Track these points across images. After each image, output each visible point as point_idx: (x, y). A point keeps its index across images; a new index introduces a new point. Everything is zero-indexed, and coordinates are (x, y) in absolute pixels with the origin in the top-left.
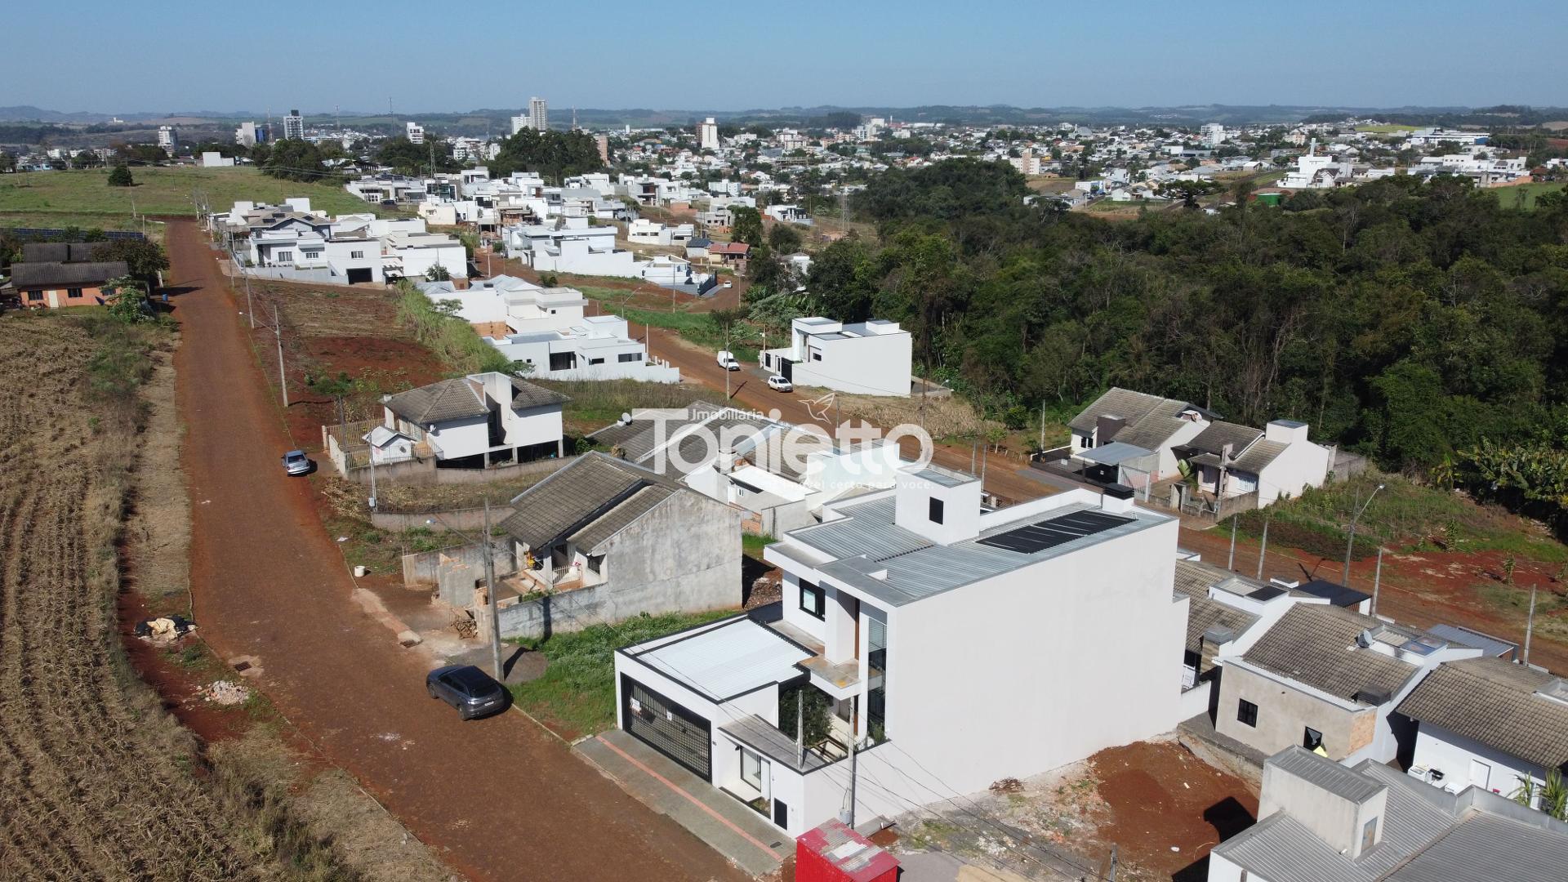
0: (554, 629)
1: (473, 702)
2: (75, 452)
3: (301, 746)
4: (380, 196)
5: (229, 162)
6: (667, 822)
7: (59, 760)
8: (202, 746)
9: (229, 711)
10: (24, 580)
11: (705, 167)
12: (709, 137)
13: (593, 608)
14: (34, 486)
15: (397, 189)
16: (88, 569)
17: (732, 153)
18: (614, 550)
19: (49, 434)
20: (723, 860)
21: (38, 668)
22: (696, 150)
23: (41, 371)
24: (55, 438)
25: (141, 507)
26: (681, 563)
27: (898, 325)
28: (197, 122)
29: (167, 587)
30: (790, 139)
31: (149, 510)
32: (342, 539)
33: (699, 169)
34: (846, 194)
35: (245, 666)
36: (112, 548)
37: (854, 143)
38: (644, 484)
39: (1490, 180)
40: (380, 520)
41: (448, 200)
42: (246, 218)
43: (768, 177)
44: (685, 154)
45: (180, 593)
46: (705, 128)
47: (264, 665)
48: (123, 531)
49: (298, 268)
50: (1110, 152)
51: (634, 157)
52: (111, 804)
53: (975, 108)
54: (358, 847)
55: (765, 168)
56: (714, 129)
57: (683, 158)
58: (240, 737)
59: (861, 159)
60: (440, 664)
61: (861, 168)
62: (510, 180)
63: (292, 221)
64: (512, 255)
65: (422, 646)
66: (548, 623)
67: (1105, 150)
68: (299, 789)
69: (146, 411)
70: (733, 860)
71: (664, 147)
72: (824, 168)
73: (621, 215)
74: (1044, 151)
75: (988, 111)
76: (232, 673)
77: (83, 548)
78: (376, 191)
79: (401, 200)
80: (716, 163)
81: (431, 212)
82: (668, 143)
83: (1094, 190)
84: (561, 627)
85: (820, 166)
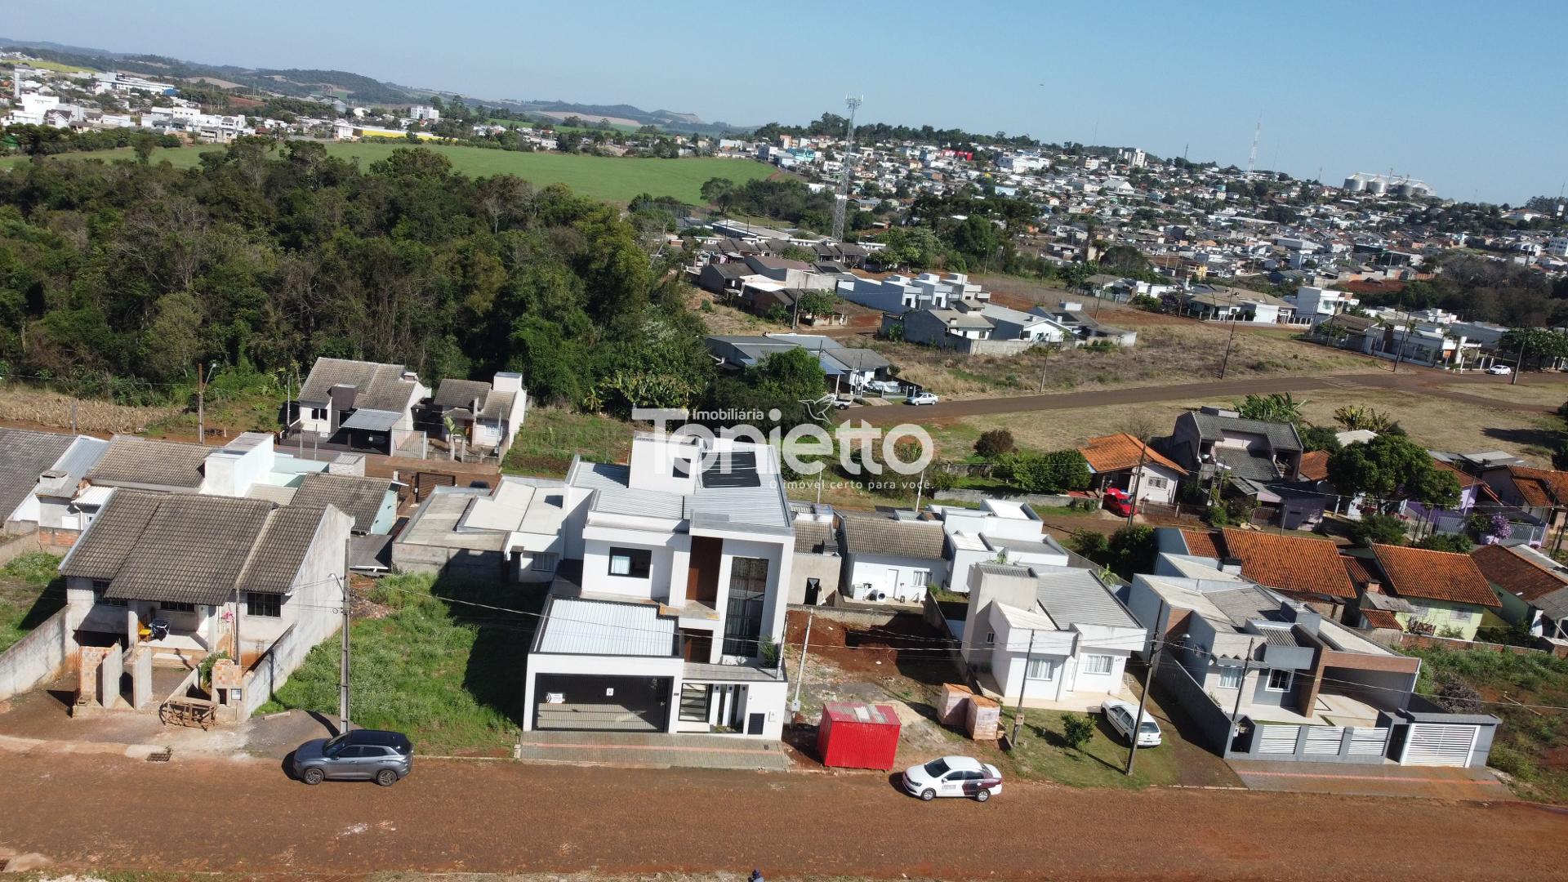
0: (274, 688)
38: (273, 508)
39: (225, 136)
66: (272, 683)
70: (761, 768)
84: (277, 684)
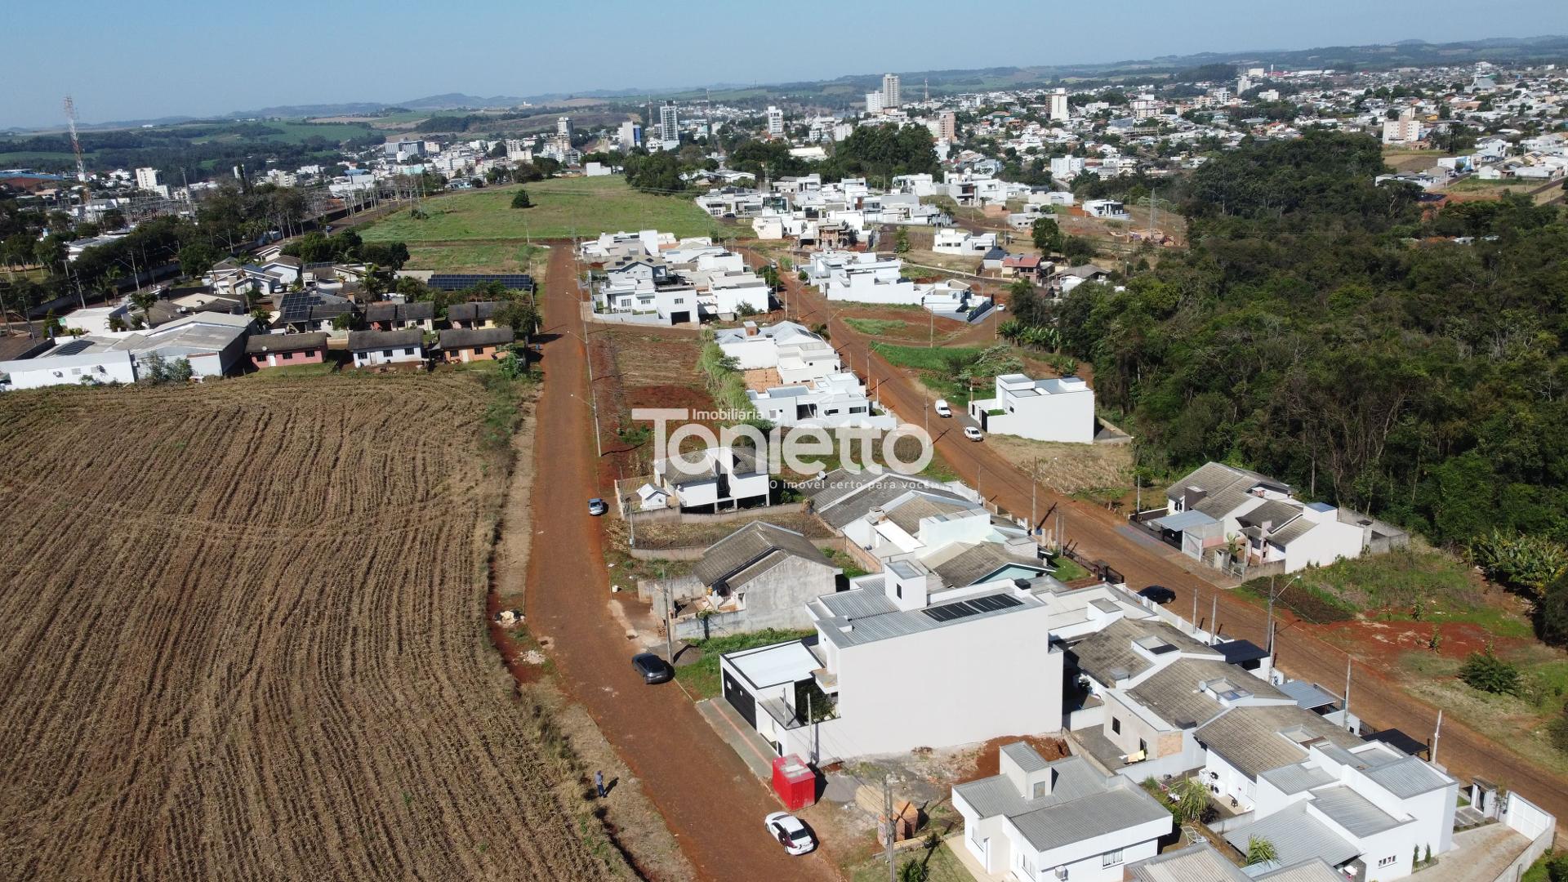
0: (711, 635)
1: (651, 675)
2: (472, 491)
3: (564, 689)
4: (723, 209)
5: (607, 171)
6: (729, 748)
7: (454, 686)
8: (518, 685)
9: (534, 667)
10: (442, 583)
11: (1051, 141)
12: (1059, 108)
13: (737, 623)
14: (449, 518)
15: (737, 203)
16: (474, 577)
17: (1081, 123)
18: (750, 590)
19: (458, 477)
20: (748, 768)
21: (447, 636)
22: (1044, 123)
23: (456, 424)
24: (461, 480)
25: (505, 534)
26: (794, 599)
27: (1084, 383)
28: (592, 103)
29: (513, 591)
30: (1145, 105)
31: (509, 536)
32: (611, 565)
33: (1045, 143)
34: (1195, 166)
35: (545, 643)
36: (486, 564)
37: (1213, 108)
38: (774, 549)
40: (636, 553)
41: (781, 211)
42: (608, 250)
43: (1115, 150)
44: (1033, 126)
45: (519, 595)
46: (1055, 99)
47: (555, 643)
48: (493, 552)
49: (635, 313)
50: (1511, 108)
51: (981, 131)
52: (475, 709)
53: (1376, 47)
54: (580, 742)
55: (1113, 140)
56: (1064, 100)
57: (1030, 131)
58: (537, 682)
59: (1217, 127)
60: (643, 651)
61: (1214, 139)
62: (840, 186)
63: (637, 264)
64: (814, 282)
65: (637, 640)
66: (707, 632)
67: (1506, 106)
68: (560, 711)
69: (514, 458)
70: (752, 769)
71: (1012, 119)
72: (1175, 138)
73: (934, 220)
74: (1431, 109)
75: (1393, 50)
76: (538, 646)
77: (472, 564)
78: (720, 205)
79: (740, 212)
80: (1063, 136)
81: (762, 227)
82: (1016, 116)
83: (1459, 167)
84: (715, 634)
85: (1171, 136)
